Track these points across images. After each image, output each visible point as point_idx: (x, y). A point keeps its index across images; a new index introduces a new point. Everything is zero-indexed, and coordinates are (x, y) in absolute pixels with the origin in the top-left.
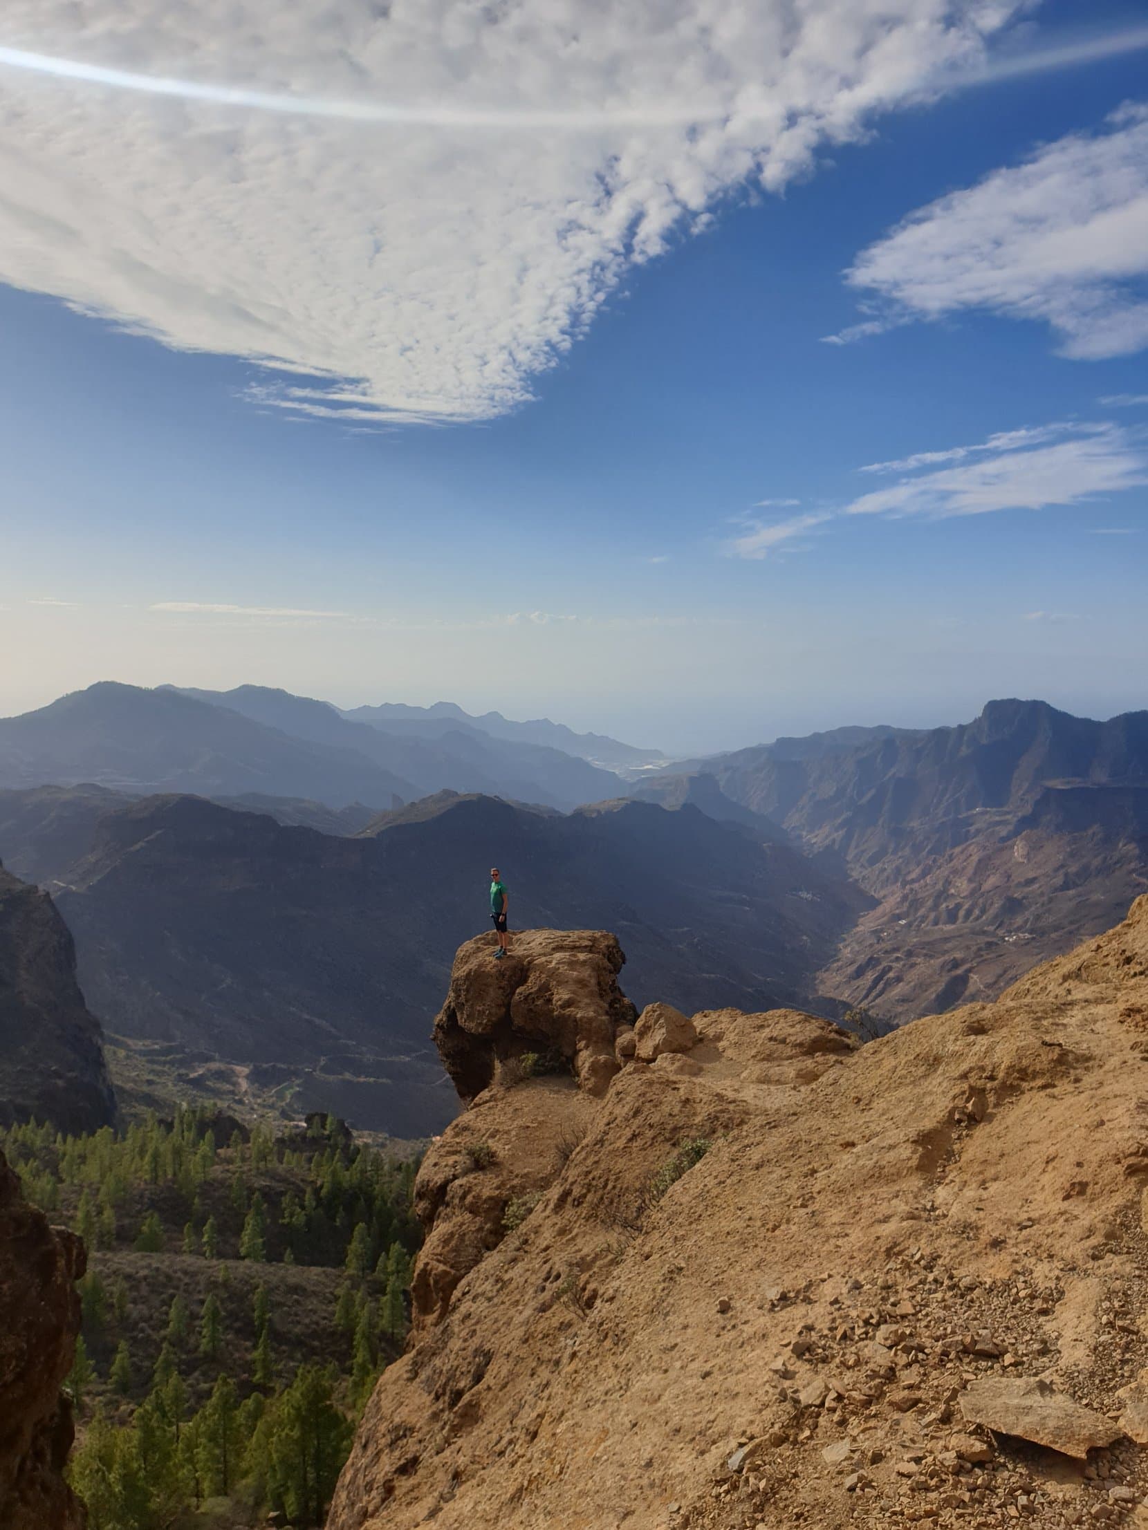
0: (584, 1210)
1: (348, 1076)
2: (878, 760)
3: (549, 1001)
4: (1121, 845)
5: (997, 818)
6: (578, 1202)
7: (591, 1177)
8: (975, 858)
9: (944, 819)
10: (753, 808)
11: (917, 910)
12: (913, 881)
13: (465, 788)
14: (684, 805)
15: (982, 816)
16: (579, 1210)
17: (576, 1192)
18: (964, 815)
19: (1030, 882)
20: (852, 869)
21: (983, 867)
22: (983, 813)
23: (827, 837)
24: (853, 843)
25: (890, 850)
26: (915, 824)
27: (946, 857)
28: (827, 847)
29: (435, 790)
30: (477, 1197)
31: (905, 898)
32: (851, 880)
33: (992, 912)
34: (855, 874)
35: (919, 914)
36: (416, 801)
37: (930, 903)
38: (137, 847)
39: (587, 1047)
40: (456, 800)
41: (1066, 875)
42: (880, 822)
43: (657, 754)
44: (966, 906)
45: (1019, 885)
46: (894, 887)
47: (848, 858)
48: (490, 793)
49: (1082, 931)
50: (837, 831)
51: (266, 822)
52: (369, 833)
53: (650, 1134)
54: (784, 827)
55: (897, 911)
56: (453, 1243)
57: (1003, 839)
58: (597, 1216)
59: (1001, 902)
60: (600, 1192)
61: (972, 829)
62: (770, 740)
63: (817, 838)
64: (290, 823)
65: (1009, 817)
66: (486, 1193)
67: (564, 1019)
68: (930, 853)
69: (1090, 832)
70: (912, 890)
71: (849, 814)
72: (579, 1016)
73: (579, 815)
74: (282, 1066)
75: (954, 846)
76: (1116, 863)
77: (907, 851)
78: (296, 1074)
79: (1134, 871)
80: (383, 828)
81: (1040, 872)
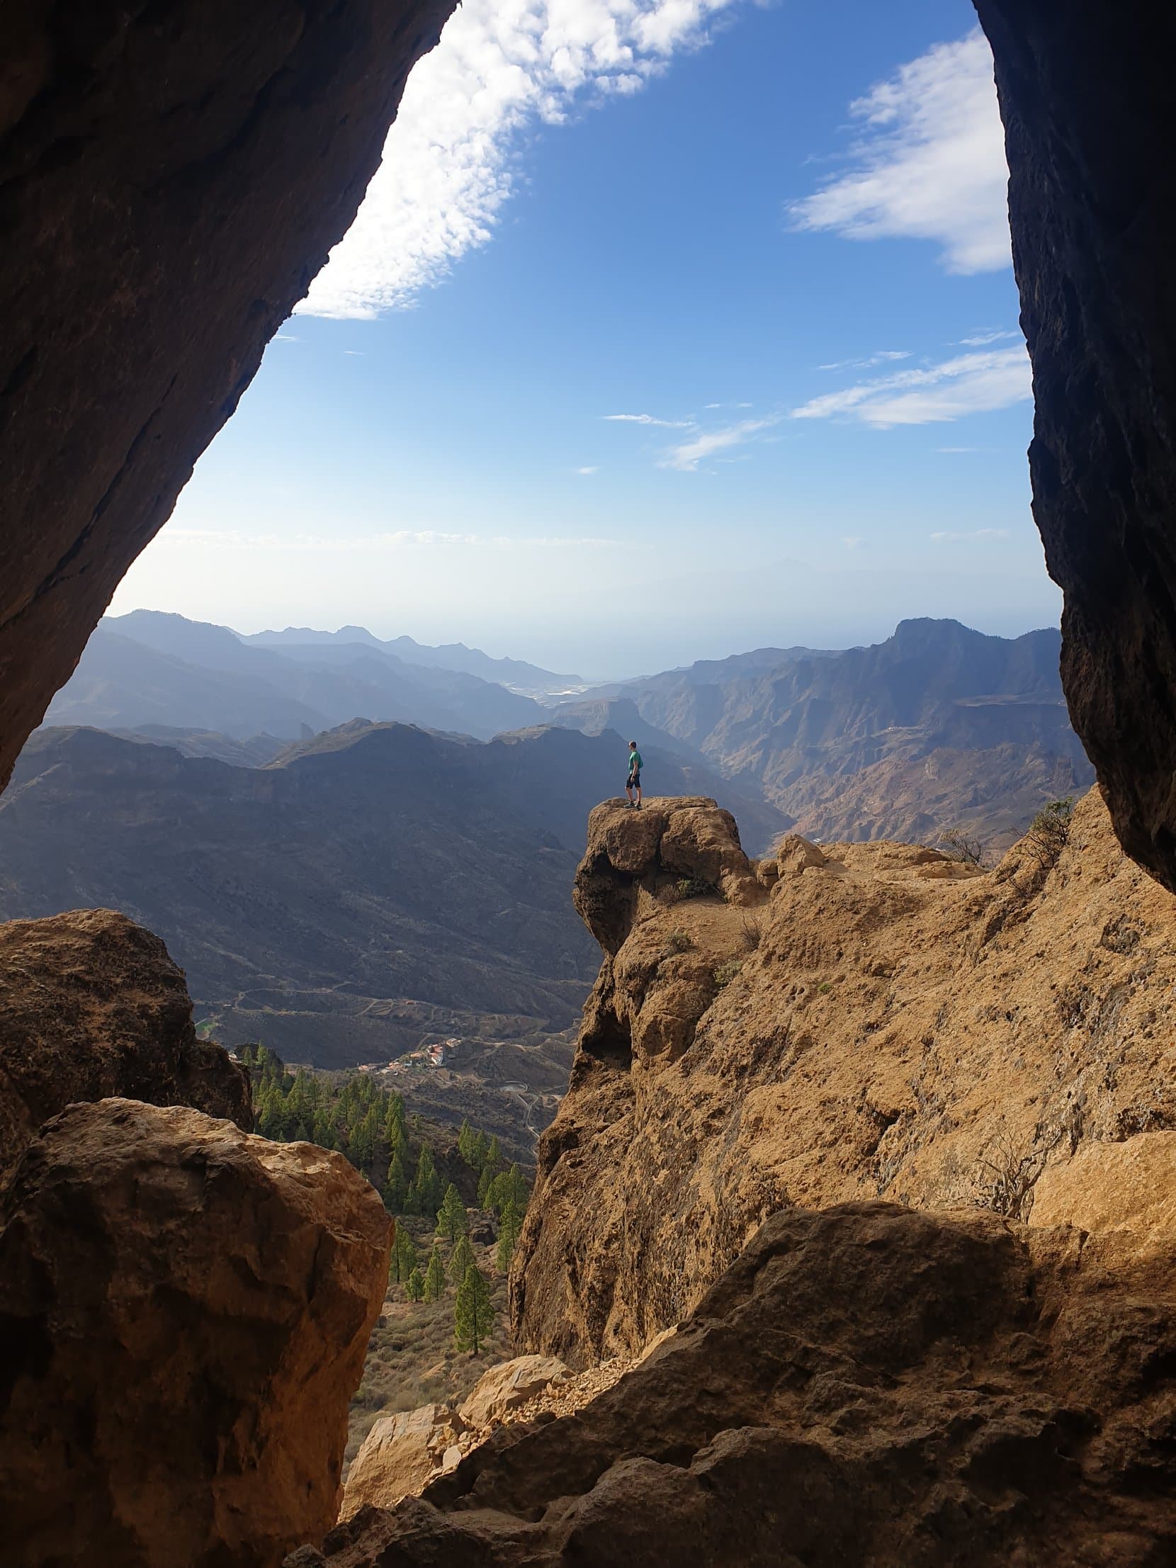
0: (790, 961)
1: (268, 1010)
2: (794, 682)
3: (694, 841)
4: (1028, 760)
5: (910, 737)
6: (783, 957)
7: (791, 940)
8: (887, 777)
9: (857, 739)
10: (673, 732)
11: (831, 828)
12: (827, 800)
13: (379, 716)
14: (605, 731)
15: (895, 735)
16: (785, 962)
17: (779, 951)
18: (877, 734)
19: (940, 799)
20: (769, 790)
21: (895, 785)
22: (896, 732)
23: (744, 759)
24: (770, 763)
25: (805, 771)
26: (830, 744)
27: (860, 776)
28: (745, 769)
29: (348, 719)
30: (690, 968)
31: (819, 817)
32: (767, 801)
33: (903, 828)
34: (771, 795)
35: (833, 831)
36: (328, 730)
37: (843, 822)
38: (34, 782)
39: (730, 873)
40: (369, 728)
41: (976, 790)
42: (795, 744)
43: (575, 679)
44: (879, 824)
45: (929, 802)
46: (809, 806)
47: (764, 780)
48: (406, 720)
49: (991, 845)
50: (753, 753)
51: (170, 754)
52: (278, 764)
53: (834, 908)
54: (702, 750)
55: (812, 830)
56: (676, 1000)
57: (914, 758)
58: (801, 965)
59: (912, 820)
60: (802, 948)
61: (885, 748)
62: (688, 663)
63: (734, 761)
64: (195, 755)
65: (920, 735)
66: (695, 965)
67: (709, 854)
68: (842, 773)
69: (999, 748)
70: (826, 808)
71: (765, 736)
72: (722, 850)
73: (498, 743)
74: (200, 1002)
75: (867, 764)
76: (1022, 779)
77: (822, 771)
78: (215, 1009)
79: (1040, 785)
80: (293, 759)
81: (949, 789)
